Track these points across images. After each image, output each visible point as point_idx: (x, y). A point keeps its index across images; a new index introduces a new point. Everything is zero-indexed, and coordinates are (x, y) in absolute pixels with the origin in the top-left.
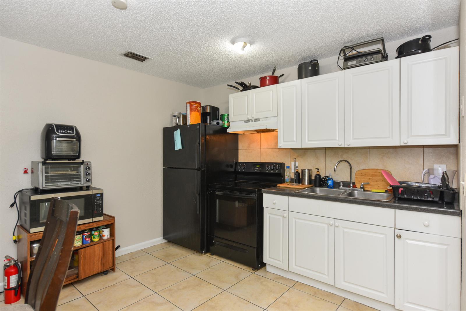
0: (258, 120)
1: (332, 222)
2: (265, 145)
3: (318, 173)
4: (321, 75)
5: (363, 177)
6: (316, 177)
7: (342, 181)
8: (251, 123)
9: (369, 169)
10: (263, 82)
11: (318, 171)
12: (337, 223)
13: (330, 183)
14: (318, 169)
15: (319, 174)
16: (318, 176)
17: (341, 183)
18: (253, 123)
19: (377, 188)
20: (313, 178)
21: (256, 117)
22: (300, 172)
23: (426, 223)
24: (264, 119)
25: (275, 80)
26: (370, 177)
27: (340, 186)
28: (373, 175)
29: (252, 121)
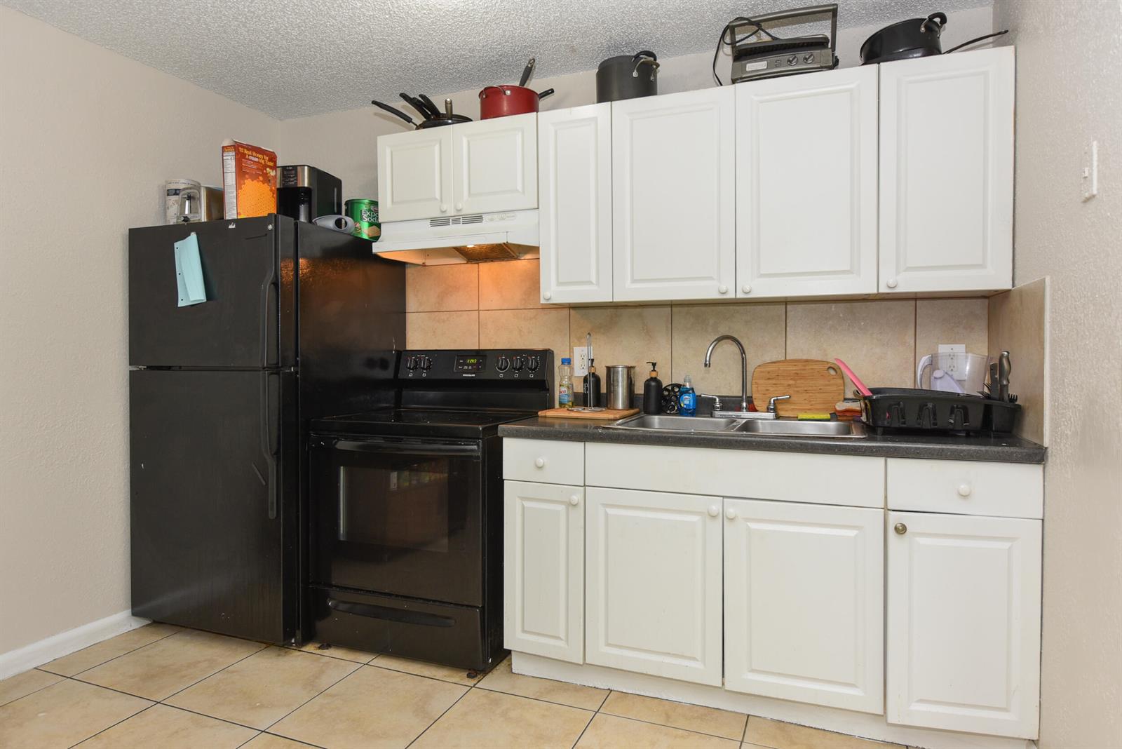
0: (477, 218)
1: (715, 506)
2: (491, 299)
3: (654, 375)
4: (662, 94)
5: (774, 382)
6: (647, 385)
7: (719, 397)
8: (452, 227)
9: (785, 361)
10: (491, 104)
11: (654, 370)
12: (732, 509)
13: (687, 401)
14: (654, 365)
15: (656, 378)
16: (653, 384)
17: (717, 400)
18: (460, 226)
19: (809, 410)
20: (639, 389)
21: (468, 210)
22: (602, 374)
23: (964, 488)
24: (495, 216)
25: (527, 101)
26: (791, 382)
27: (714, 408)
28: (797, 376)
29: (456, 221)
